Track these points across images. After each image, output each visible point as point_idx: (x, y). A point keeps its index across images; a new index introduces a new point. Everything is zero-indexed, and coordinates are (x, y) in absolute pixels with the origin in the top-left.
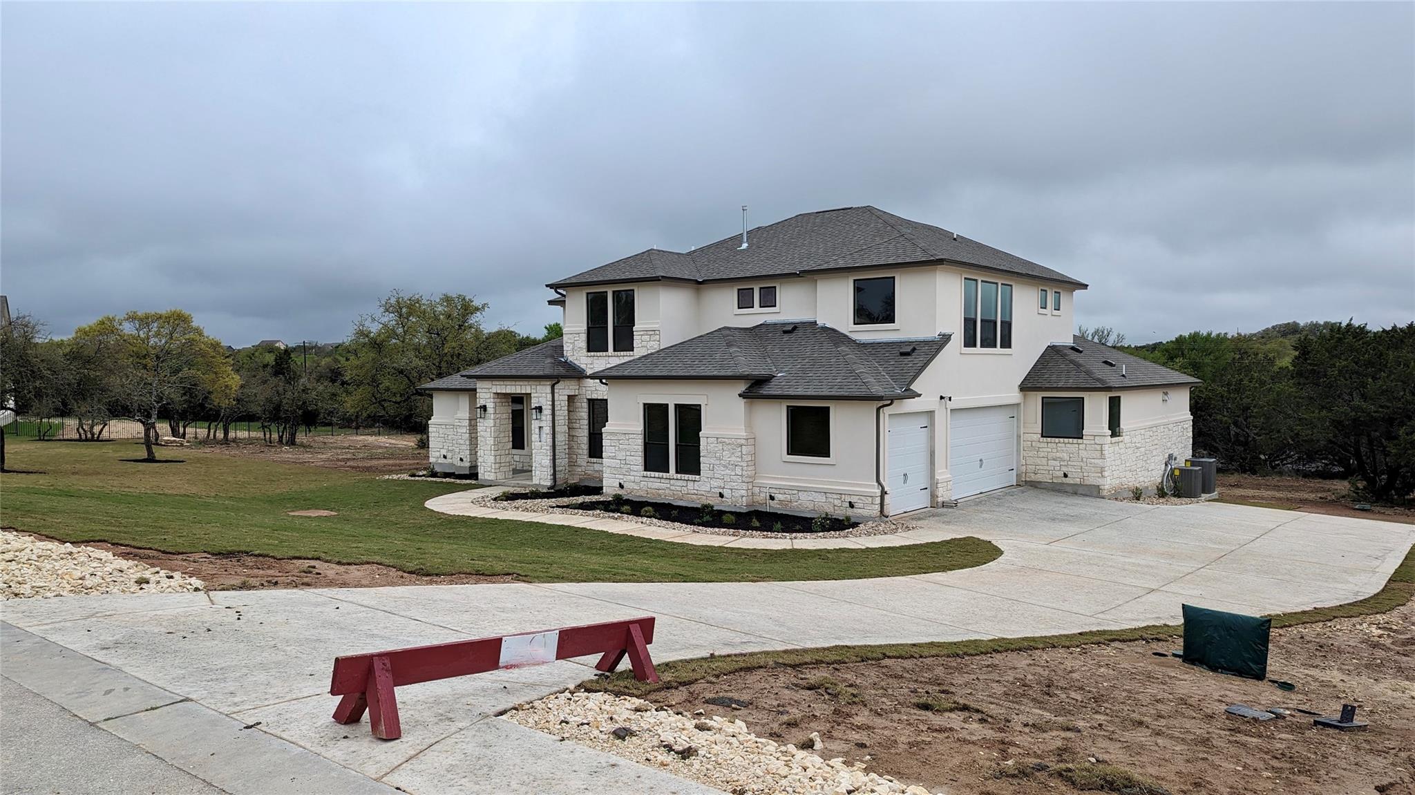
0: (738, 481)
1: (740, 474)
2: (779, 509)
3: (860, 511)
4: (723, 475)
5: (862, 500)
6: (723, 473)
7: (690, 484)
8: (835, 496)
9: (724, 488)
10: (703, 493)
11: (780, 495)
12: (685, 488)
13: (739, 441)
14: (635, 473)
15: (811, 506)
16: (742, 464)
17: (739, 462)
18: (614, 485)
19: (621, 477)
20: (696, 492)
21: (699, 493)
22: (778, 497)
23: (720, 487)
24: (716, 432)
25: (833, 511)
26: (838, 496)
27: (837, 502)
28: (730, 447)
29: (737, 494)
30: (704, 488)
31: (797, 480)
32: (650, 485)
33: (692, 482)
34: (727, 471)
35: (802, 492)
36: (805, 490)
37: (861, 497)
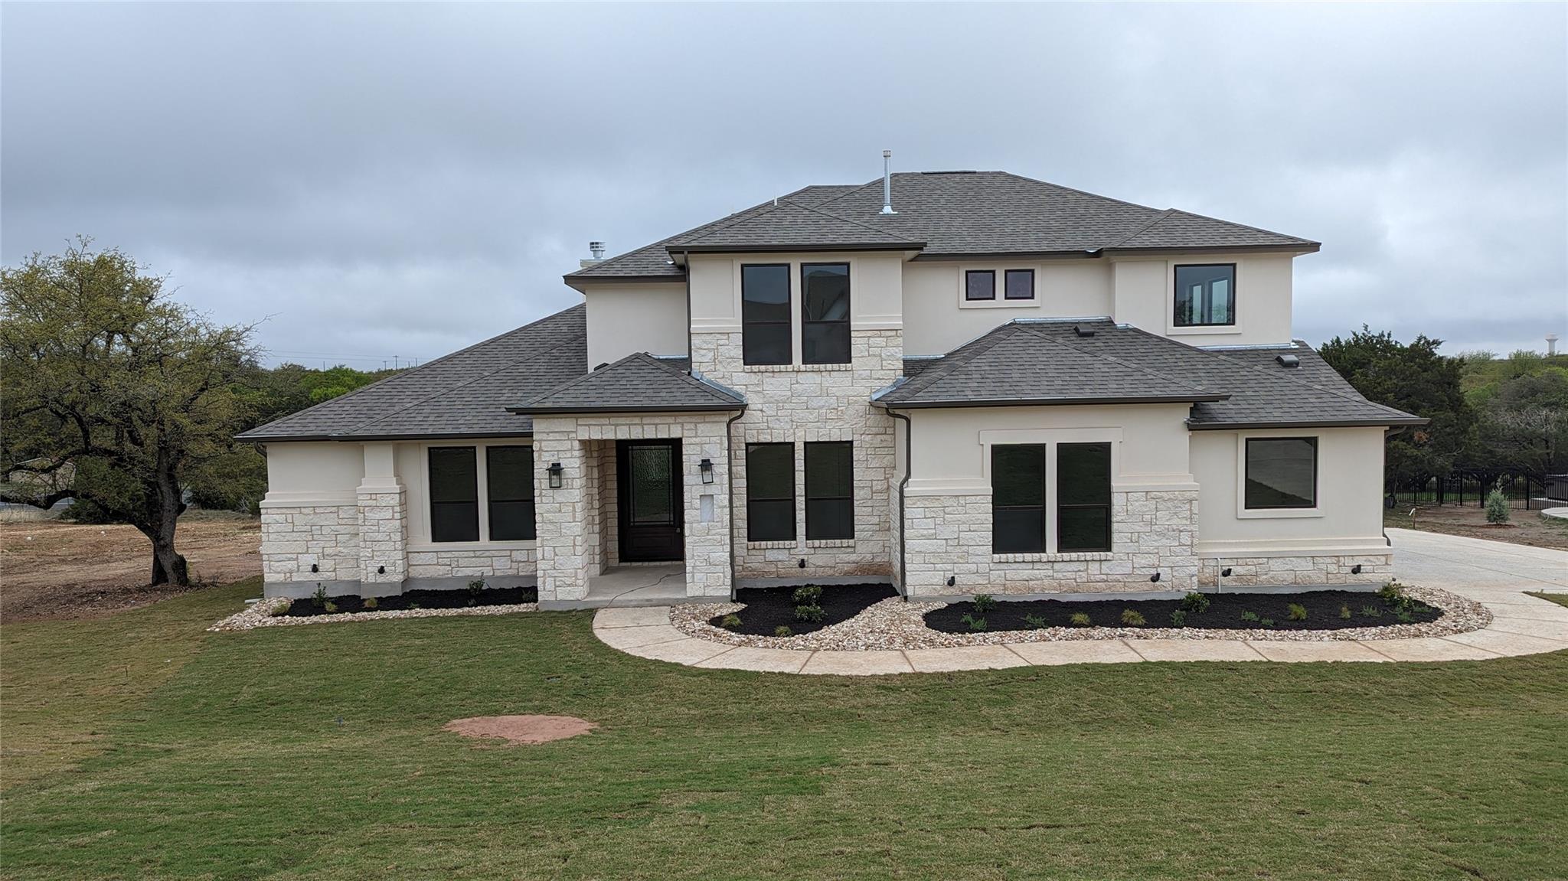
0: (1185, 553)
1: (1189, 543)
2: (1236, 588)
3: (1366, 576)
4: (1157, 548)
5: (1369, 561)
6: (1156, 544)
7: (1094, 568)
8: (1329, 560)
9: (1159, 566)
10: (1119, 577)
11: (1239, 567)
12: (1083, 574)
13: (1188, 494)
14: (980, 559)
15: (1290, 578)
16: (1192, 528)
17: (1186, 525)
18: (935, 581)
19: (949, 567)
20: (1105, 577)
21: (1110, 577)
22: (1236, 570)
23: (1153, 566)
24: (1148, 484)
25: (1326, 581)
26: (1334, 560)
27: (1333, 568)
28: (1169, 504)
29: (1181, 573)
30: (1119, 570)
31: (1266, 544)
32: (1010, 575)
33: (1098, 564)
34: (1164, 540)
35: (1274, 560)
36: (1281, 556)
37: (1371, 558)
